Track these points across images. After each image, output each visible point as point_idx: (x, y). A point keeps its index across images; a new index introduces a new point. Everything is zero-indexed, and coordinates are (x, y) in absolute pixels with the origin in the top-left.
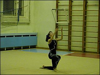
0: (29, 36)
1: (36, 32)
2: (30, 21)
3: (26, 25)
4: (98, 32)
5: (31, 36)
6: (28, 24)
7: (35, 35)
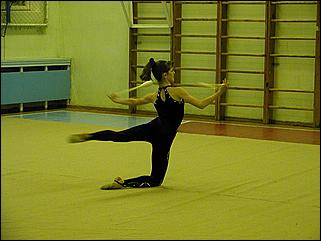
0: (42, 68)
1: (68, 56)
2: (45, 21)
3: (35, 34)
4: (265, 56)
5: (50, 68)
6: (41, 30)
7: (65, 67)
